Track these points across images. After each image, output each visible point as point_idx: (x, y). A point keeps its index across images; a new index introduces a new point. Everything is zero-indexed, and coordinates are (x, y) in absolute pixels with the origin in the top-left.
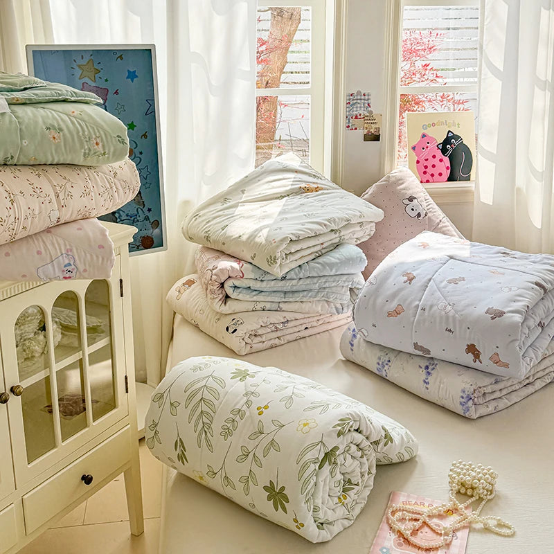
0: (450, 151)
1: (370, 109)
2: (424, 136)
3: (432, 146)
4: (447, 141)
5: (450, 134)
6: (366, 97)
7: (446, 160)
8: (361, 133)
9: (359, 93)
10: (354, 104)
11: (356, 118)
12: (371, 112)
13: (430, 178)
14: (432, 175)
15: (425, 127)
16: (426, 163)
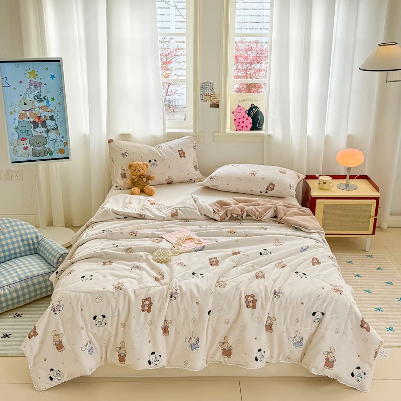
0: (252, 114)
1: (213, 91)
2: (239, 106)
3: (243, 112)
4: (251, 109)
5: (253, 106)
6: (211, 85)
7: (250, 119)
8: (208, 103)
9: (207, 82)
10: (205, 88)
11: (206, 95)
12: (214, 93)
13: (241, 128)
14: (242, 127)
15: (239, 101)
16: (239, 121)
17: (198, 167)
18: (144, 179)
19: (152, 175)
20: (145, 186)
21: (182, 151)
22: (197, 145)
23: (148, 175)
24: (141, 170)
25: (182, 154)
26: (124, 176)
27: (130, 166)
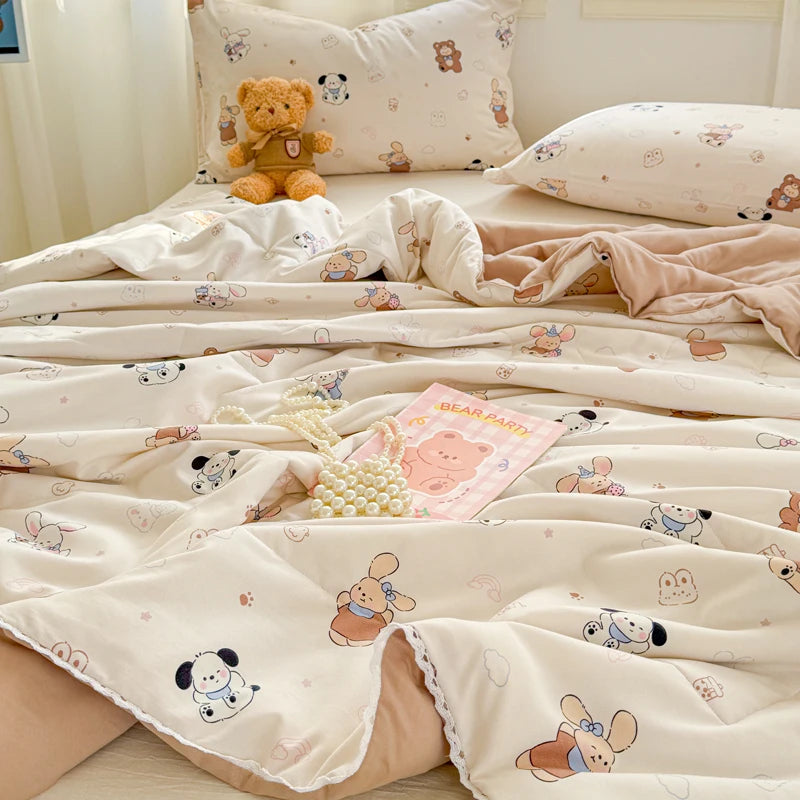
17: (509, 113)
18: (289, 145)
19: (321, 133)
20: (291, 171)
21: (450, 44)
22: (513, 28)
23: (308, 131)
24: (279, 107)
25: (448, 58)
26: (228, 133)
27: (244, 92)
